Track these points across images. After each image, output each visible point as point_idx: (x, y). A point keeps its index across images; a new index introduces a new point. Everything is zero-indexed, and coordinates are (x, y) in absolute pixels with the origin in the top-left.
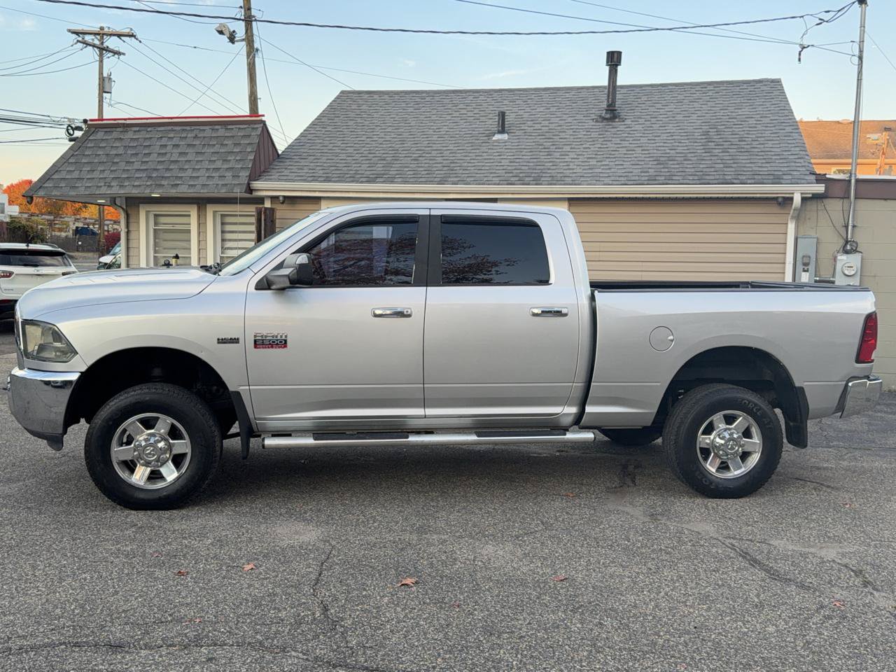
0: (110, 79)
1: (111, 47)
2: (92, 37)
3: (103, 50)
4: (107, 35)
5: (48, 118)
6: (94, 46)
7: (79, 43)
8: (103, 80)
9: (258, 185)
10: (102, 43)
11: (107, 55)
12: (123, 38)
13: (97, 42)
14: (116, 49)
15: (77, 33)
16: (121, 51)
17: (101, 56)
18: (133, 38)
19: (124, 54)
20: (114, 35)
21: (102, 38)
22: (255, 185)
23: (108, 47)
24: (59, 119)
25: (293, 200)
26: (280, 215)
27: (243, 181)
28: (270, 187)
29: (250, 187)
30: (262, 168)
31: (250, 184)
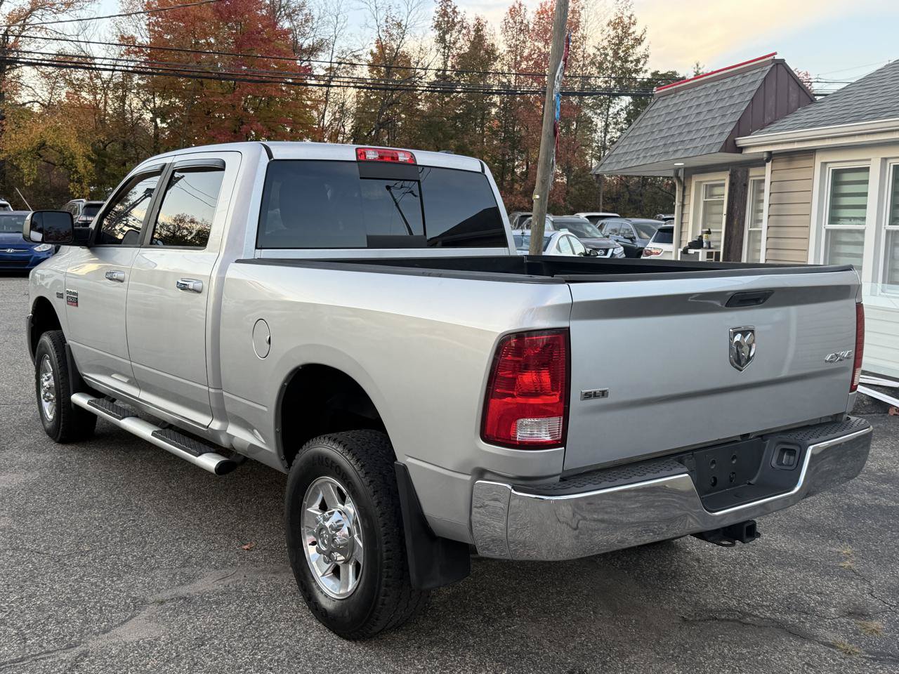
9: (744, 142)
22: (740, 142)
25: (790, 155)
26: (778, 176)
27: (724, 138)
28: (756, 143)
29: (736, 145)
30: (768, 119)
31: (735, 141)
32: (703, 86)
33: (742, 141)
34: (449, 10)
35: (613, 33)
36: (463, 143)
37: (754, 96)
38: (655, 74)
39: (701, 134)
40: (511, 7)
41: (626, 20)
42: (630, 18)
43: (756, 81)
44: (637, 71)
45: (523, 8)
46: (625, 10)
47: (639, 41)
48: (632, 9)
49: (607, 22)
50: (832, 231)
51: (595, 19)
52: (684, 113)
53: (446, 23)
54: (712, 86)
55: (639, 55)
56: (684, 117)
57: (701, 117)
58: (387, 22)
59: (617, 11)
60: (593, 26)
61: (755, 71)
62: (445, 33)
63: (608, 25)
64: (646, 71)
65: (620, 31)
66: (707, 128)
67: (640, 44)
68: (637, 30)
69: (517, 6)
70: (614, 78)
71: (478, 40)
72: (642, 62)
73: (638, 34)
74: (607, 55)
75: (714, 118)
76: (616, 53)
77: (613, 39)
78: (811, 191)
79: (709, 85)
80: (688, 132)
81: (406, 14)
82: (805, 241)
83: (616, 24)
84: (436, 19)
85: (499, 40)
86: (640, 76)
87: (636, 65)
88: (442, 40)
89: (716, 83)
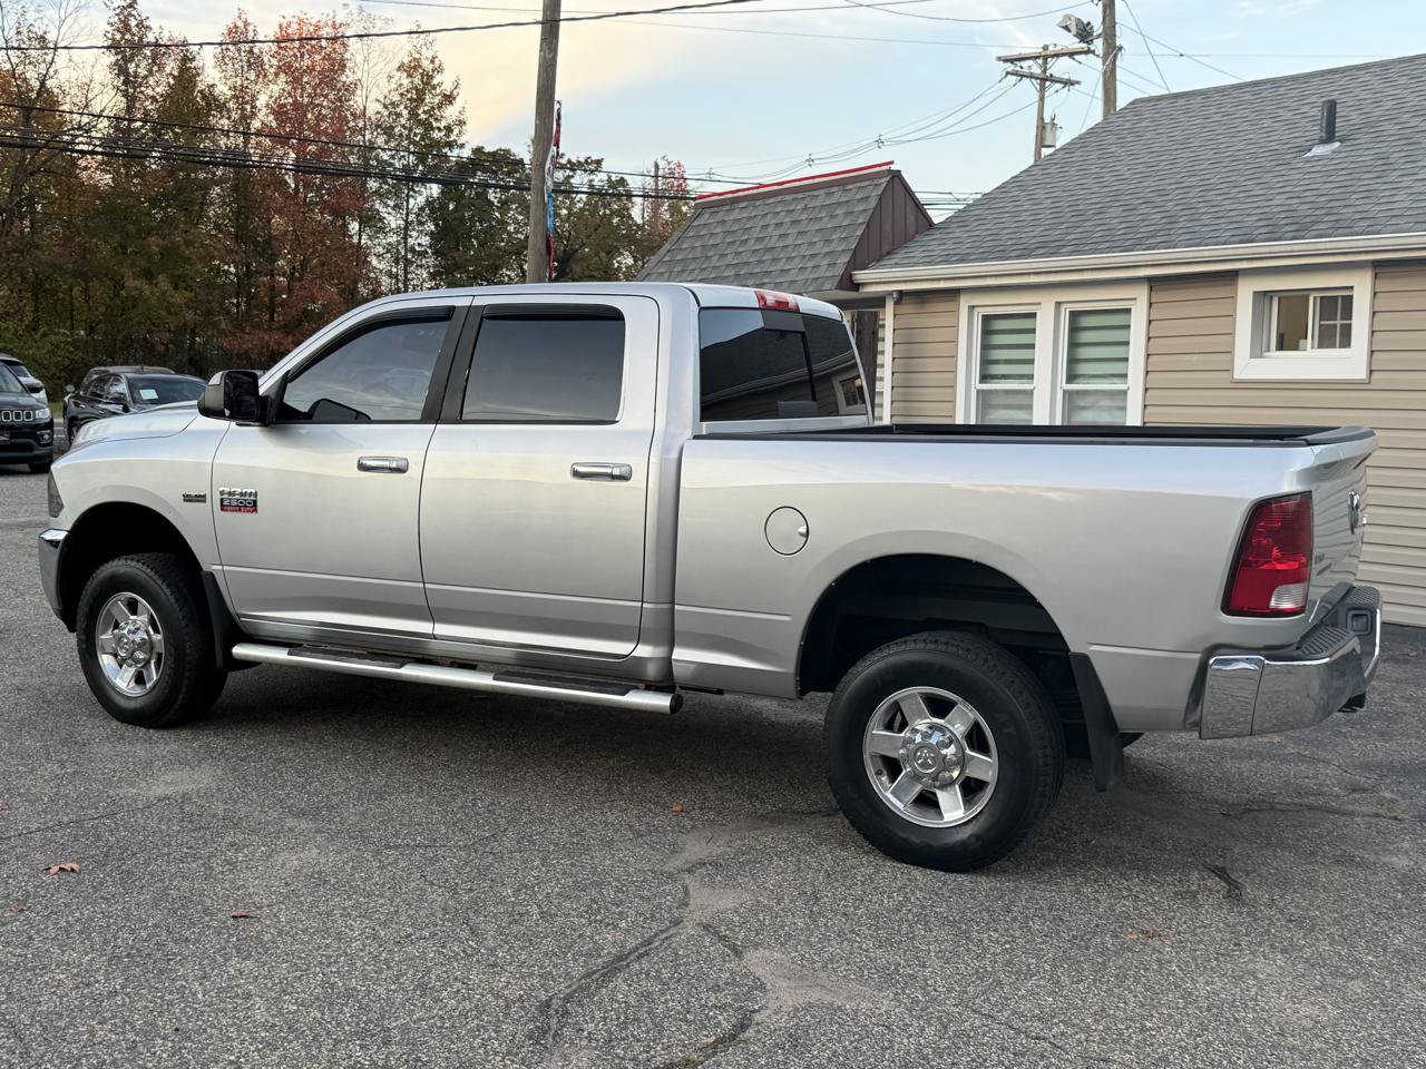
0: (1054, 125)
1: (1057, 74)
2: (1030, 62)
3: (1044, 80)
4: (1053, 56)
5: (950, 196)
6: (1031, 76)
7: (1009, 76)
8: (1044, 128)
9: (863, 277)
10: (1045, 71)
11: (1052, 88)
12: (1076, 57)
13: (1037, 70)
14: (1066, 77)
15: (1012, 60)
16: (1073, 78)
17: (1042, 90)
18: (1091, 55)
19: (1078, 83)
20: (1064, 55)
21: (1045, 62)
22: (858, 277)
23: (1051, 75)
24: (966, 196)
25: (922, 297)
26: (903, 322)
27: (839, 271)
28: (878, 279)
29: (852, 281)
30: (886, 248)
31: (851, 275)
32: (779, 199)
33: (861, 276)
34: (133, 23)
35: (406, 81)
36: (172, 243)
37: (871, 217)
38: (478, 151)
39: (797, 263)
40: (232, 26)
41: (426, 64)
42: (432, 62)
43: (868, 198)
44: (450, 145)
45: (250, 28)
46: (424, 47)
47: (449, 99)
48: (435, 49)
49: (396, 64)
50: (983, 391)
51: (381, 59)
52: (756, 233)
53: (128, 45)
54: (793, 199)
55: (450, 121)
56: (759, 240)
57: (789, 241)
58: (19, 33)
59: (411, 49)
60: (377, 68)
61: (863, 184)
62: (127, 60)
63: (399, 69)
64: (462, 146)
65: (417, 81)
66: (804, 256)
67: (451, 103)
68: (445, 81)
69: (240, 24)
70: (413, 153)
71: (186, 77)
72: (456, 131)
73: (447, 87)
74: (399, 115)
75: (812, 244)
76: (413, 115)
77: (407, 91)
78: (955, 341)
79: (788, 198)
80: (773, 260)
81: (57, 23)
82: (950, 405)
83: (411, 68)
84: (110, 36)
85: (213, 76)
86: (454, 154)
87: (447, 136)
88: (121, 69)
89: (800, 196)
